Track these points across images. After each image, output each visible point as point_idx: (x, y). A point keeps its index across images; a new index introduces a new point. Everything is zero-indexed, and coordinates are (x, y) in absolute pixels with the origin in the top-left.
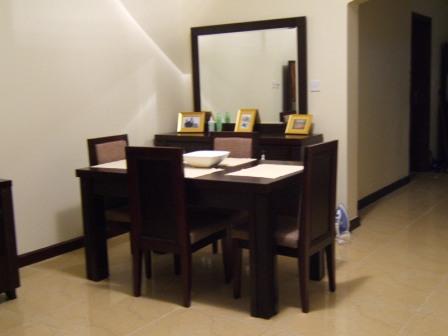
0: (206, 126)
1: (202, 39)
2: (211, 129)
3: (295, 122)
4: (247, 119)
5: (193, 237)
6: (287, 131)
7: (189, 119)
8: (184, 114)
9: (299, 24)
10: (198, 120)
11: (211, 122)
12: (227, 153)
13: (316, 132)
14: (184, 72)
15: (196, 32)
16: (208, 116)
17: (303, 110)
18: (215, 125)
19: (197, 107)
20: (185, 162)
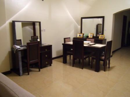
0: (83, 36)
1: (83, 20)
2: (84, 37)
3: (101, 36)
4: (91, 35)
5: (85, 57)
6: (99, 38)
7: (80, 35)
8: (79, 34)
9: (103, 17)
10: (82, 35)
11: (84, 35)
12: (90, 42)
13: (105, 38)
14: (79, 25)
15: (82, 18)
16: (83, 34)
17: (103, 34)
18: (85, 36)
19: (81, 32)
20: (84, 43)
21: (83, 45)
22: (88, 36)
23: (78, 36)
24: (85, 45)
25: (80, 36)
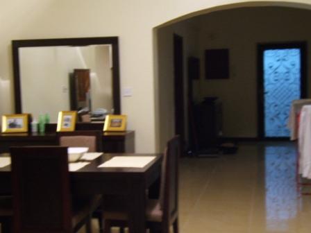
0: (30, 126)
1: (23, 51)
2: (35, 129)
4: (68, 120)
6: (105, 128)
7: (12, 120)
8: (8, 116)
10: (21, 121)
11: (35, 122)
12: (85, 149)
15: (17, 45)
18: (38, 125)
21: (67, 167)
22: (55, 126)
23: (5, 129)
24: (73, 168)
25: (12, 125)
